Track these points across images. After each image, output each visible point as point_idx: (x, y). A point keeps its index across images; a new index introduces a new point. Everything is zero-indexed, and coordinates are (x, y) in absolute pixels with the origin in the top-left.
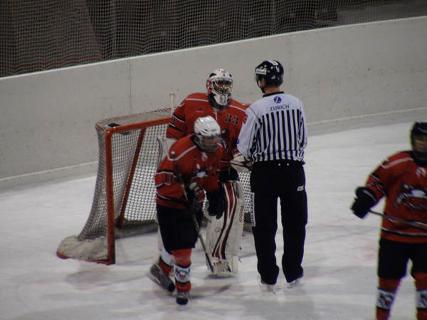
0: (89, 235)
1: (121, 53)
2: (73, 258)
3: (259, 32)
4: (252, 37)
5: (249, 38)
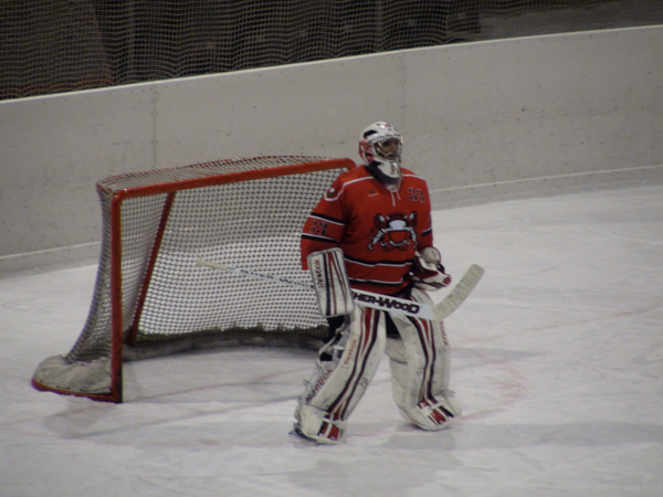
0: (82, 355)
1: (141, 74)
3: (357, 48)
4: (346, 55)
5: (342, 56)
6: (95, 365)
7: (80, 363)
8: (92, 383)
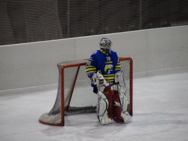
0: (53, 113)
1: (71, 35)
5: (129, 31)
6: (57, 115)
7: (52, 115)
8: (56, 121)
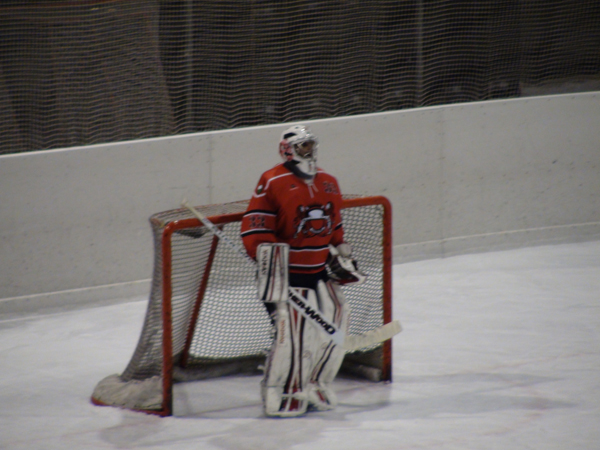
0: (137, 374)
1: (198, 125)
2: (114, 405)
3: (399, 103)
4: (388, 109)
5: (384, 110)
6: (148, 383)
7: (134, 381)
8: (145, 400)
